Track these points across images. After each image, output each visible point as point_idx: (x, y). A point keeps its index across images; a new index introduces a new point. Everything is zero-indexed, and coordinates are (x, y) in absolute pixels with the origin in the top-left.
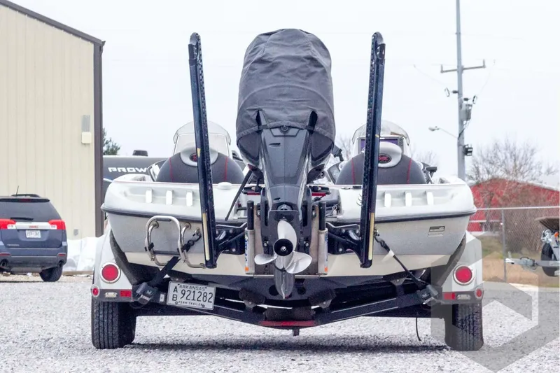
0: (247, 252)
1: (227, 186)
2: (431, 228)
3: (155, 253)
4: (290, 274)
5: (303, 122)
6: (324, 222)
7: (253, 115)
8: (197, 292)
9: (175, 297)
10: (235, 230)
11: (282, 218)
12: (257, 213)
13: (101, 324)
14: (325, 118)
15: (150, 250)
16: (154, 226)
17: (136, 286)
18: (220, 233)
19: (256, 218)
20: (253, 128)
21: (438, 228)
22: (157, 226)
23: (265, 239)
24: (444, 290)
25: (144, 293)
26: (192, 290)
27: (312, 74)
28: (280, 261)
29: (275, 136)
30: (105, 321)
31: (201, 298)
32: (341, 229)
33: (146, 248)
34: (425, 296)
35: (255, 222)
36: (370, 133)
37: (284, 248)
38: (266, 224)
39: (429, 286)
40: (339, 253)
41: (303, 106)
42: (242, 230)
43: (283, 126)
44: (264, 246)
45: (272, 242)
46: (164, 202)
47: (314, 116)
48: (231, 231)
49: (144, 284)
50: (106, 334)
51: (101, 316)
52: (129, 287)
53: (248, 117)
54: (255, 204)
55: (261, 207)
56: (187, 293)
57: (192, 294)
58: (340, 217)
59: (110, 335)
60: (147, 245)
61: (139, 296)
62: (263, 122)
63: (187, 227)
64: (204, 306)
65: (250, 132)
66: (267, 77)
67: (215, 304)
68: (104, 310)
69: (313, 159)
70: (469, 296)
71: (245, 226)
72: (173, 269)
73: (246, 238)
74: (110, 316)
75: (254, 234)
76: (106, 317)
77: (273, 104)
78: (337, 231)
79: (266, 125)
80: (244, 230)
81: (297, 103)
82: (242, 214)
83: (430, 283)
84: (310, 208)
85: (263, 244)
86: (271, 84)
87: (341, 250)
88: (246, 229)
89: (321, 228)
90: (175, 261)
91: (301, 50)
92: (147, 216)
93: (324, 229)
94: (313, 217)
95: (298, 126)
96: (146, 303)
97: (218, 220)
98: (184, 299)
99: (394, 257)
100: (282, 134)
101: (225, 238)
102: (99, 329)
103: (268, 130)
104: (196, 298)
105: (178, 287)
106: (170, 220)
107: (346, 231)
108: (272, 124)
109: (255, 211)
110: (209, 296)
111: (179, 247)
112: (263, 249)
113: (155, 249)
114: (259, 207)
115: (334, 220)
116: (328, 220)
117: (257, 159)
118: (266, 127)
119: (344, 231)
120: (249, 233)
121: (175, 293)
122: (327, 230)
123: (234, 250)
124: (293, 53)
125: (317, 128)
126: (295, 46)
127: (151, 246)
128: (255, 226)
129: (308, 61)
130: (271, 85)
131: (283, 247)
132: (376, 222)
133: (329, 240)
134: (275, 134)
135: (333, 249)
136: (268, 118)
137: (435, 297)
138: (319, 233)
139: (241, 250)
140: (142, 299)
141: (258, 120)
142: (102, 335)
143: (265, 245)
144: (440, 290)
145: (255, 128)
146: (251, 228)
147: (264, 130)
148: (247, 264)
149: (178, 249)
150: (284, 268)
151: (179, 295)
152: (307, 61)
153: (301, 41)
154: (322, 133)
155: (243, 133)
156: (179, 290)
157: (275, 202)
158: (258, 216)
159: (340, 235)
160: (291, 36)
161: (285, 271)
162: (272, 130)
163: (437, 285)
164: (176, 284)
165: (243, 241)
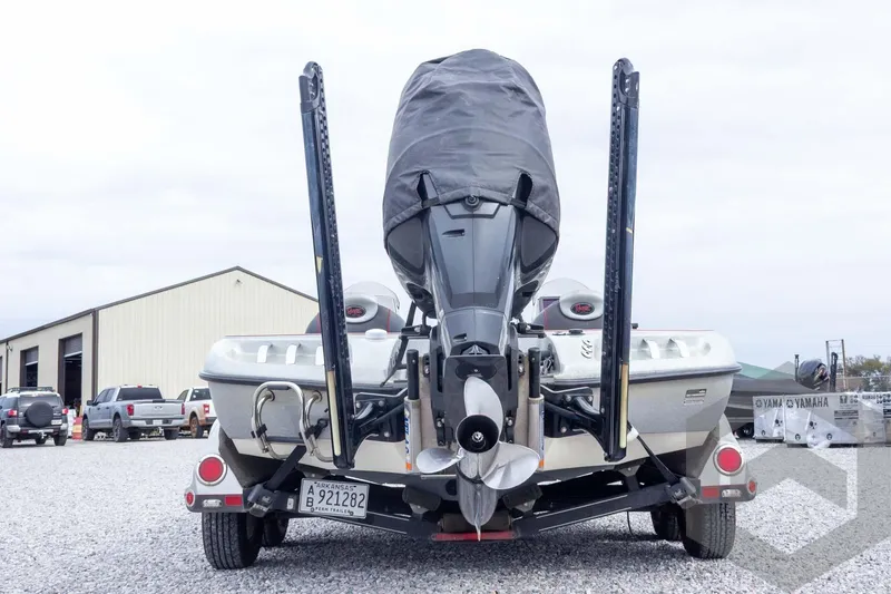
0: (408, 437)
1: (379, 334)
2: (688, 392)
3: (269, 440)
4: (490, 490)
5: (505, 191)
6: (538, 383)
7: (412, 183)
8: (341, 492)
9: (310, 502)
10: (387, 400)
11: (471, 373)
12: (423, 370)
13: (214, 538)
14: (544, 189)
15: (259, 436)
16: (268, 397)
17: (248, 488)
18: (363, 406)
19: (422, 378)
20: (413, 208)
21: (697, 391)
22: (271, 397)
23: (438, 415)
24: (702, 484)
25: (258, 500)
26: (335, 491)
27: (519, 113)
28: (472, 463)
29: (454, 217)
30: (220, 533)
31: (348, 502)
32: (564, 396)
33: (253, 433)
34: (679, 494)
35: (421, 386)
36: (615, 228)
37: (479, 436)
38: (440, 389)
39: (684, 479)
40: (560, 435)
41: (505, 163)
42: (400, 401)
43: (469, 197)
44: (437, 428)
45: (451, 421)
46: (283, 360)
47: (525, 183)
48: (381, 403)
49: (258, 486)
50: (222, 552)
51: (214, 527)
52: (238, 490)
53: (403, 188)
54: (421, 355)
55: (430, 361)
56: (328, 496)
57: (335, 496)
58: (558, 376)
59: (228, 552)
60: (254, 429)
61: (251, 504)
62: (431, 194)
63: (316, 398)
64: (352, 513)
65: (407, 216)
66: (437, 118)
67: (368, 509)
68: (217, 519)
69: (524, 270)
70: (739, 492)
71: (405, 394)
72: (300, 462)
73: (407, 413)
74: (226, 527)
75: (419, 406)
76: (220, 528)
77: (450, 161)
78: (559, 398)
79: (437, 198)
80: (403, 401)
81: (494, 158)
82: (403, 374)
83: (685, 475)
84: (515, 359)
85: (435, 423)
86: (443, 127)
87: (564, 430)
88: (406, 398)
89: (533, 393)
90: (300, 451)
91: (496, 77)
92: (254, 382)
93: (538, 396)
94: (521, 374)
95: (497, 198)
96: (262, 515)
97: (356, 385)
98: (324, 504)
99: (638, 437)
100: (467, 213)
101: (370, 415)
102: (211, 544)
103: (441, 209)
104: (340, 502)
105: (315, 486)
106: (288, 388)
107: (573, 398)
108: (449, 195)
109: (420, 369)
110: (359, 499)
111: (302, 430)
112: (435, 430)
113: (269, 433)
114: (426, 358)
115: (550, 381)
116: (543, 380)
117: (421, 271)
118: (437, 203)
119: (569, 398)
120: (410, 406)
121: (311, 495)
122: (542, 397)
123: (387, 435)
124: (482, 80)
125: (531, 206)
126: (486, 72)
127: (262, 430)
128: (421, 392)
129: (510, 94)
130: (445, 130)
131: (477, 433)
132: (630, 382)
133: (545, 413)
134: (453, 214)
135: (551, 430)
136: (438, 185)
137: (693, 496)
138: (529, 403)
139: (399, 434)
140: (254, 510)
141: (421, 190)
142: (216, 552)
143: (439, 425)
144: (697, 483)
145: (417, 207)
146: (415, 394)
147: (433, 208)
148: (408, 458)
149: (300, 434)
150: (478, 476)
151: (317, 498)
152: (507, 91)
153: (495, 66)
154: (540, 216)
155: (395, 220)
156: (317, 490)
157: (458, 342)
158: (425, 375)
159: (563, 404)
160: (478, 59)
161: (482, 482)
162: (448, 206)
163: (693, 477)
164: (312, 483)
165: (401, 418)
